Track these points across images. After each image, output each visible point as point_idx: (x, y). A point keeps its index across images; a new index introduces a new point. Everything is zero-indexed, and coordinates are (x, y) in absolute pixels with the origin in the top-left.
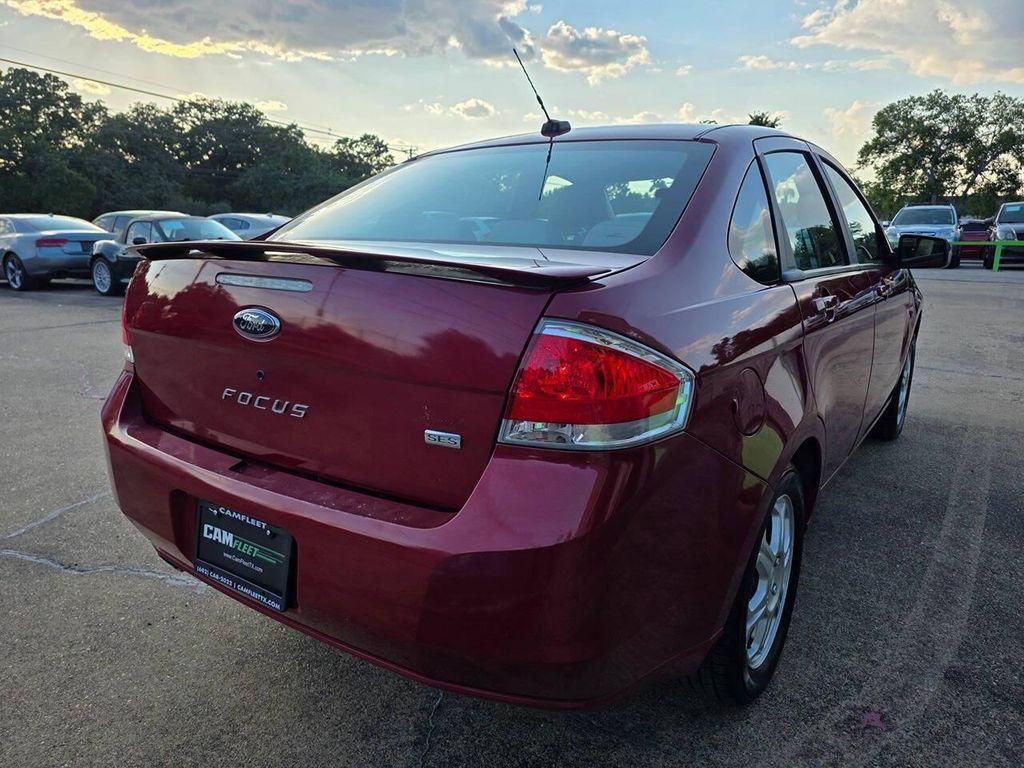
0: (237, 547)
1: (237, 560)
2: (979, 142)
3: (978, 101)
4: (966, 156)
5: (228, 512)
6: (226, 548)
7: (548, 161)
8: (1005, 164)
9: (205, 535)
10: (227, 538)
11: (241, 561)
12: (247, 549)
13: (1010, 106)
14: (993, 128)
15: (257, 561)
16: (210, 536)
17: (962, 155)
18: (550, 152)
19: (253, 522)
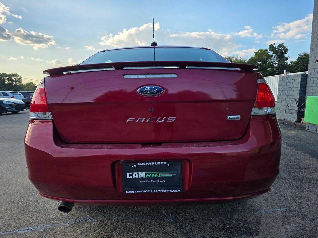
0: (148, 176)
1: (149, 182)
5: (143, 164)
6: (142, 179)
7: (154, 53)
9: (128, 177)
10: (142, 175)
11: (151, 181)
12: (154, 176)
15: (161, 178)
16: (131, 177)
18: (154, 51)
19: (158, 163)
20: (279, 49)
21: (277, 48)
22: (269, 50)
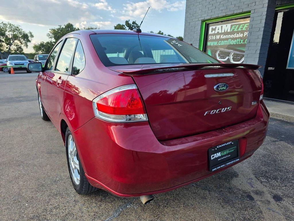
2: (7, 37)
3: (4, 24)
4: (4, 40)
5: (220, 146)
6: (219, 157)
8: (17, 44)
10: (219, 154)
11: (223, 158)
12: (225, 153)
13: (13, 27)
14: (11, 33)
15: (229, 154)
16: (213, 158)
17: (3, 40)
19: (228, 144)
20: (133, 26)
21: (132, 24)
22: (125, 26)
